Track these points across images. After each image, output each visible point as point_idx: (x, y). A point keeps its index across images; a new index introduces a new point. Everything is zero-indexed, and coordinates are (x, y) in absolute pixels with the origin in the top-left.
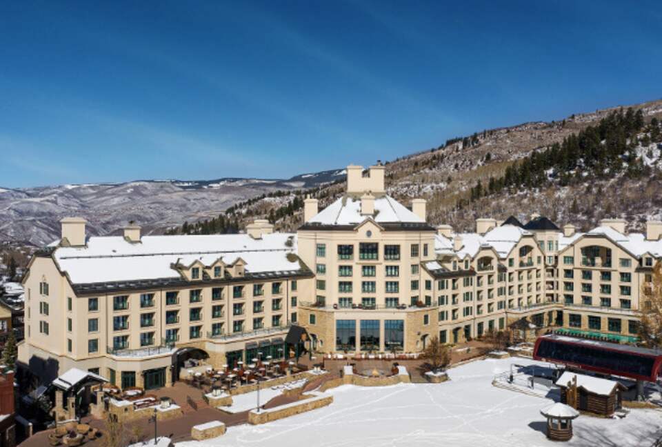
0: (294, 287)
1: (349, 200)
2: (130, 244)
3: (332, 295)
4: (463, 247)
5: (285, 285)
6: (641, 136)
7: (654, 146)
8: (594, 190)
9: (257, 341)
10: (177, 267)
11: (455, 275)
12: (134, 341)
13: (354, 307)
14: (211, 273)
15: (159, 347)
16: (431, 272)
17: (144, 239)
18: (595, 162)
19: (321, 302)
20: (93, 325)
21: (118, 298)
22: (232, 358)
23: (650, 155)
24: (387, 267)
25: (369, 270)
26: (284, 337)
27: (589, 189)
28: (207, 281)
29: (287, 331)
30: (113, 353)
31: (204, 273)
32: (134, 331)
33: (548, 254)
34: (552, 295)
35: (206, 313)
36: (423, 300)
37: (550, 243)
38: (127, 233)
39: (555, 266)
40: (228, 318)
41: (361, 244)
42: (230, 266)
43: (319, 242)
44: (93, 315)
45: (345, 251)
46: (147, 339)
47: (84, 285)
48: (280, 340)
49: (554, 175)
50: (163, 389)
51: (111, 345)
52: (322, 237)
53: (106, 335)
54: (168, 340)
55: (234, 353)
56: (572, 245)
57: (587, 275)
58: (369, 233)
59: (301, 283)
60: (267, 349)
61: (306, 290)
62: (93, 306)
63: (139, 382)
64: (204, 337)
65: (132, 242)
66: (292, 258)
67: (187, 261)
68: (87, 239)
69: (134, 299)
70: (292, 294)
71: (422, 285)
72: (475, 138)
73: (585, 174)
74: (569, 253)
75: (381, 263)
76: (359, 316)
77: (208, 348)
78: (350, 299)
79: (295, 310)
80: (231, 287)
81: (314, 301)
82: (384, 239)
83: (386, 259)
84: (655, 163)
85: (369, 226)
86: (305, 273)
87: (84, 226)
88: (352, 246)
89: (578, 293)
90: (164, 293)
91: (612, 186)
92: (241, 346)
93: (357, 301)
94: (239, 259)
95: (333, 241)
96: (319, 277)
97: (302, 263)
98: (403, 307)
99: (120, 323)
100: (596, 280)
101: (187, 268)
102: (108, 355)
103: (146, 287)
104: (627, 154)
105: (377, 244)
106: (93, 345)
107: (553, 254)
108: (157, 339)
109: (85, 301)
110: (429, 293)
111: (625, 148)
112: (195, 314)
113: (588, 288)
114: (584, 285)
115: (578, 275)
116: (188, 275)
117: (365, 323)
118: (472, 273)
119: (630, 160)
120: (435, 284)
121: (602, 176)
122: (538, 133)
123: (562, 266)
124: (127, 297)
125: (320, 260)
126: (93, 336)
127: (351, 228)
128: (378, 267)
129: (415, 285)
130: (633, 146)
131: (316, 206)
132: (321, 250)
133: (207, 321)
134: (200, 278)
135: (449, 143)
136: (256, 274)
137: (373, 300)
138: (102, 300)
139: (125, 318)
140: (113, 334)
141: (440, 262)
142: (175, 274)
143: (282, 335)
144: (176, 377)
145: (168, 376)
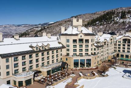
0: (61, 51)
1: (74, 27)
2: (16, 40)
3: (71, 53)
4: (100, 39)
5: (59, 50)
6: (115, 15)
7: (118, 18)
8: (108, 26)
9: (54, 67)
10: (31, 47)
11: (100, 47)
12: (20, 70)
13: (77, 56)
14: (41, 49)
15: (28, 71)
16: (96, 46)
17: (20, 38)
18: (106, 21)
19: (68, 55)
20: (8, 67)
21: (15, 58)
22: (48, 72)
23: (117, 19)
24: (85, 45)
25: (81, 46)
26: (60, 65)
27: (107, 26)
28: (40, 51)
29: (61, 63)
30: (15, 75)
31: (39, 48)
32: (20, 67)
33: (115, 40)
34: (115, 50)
35: (40, 60)
36: (93, 53)
37: (115, 38)
38: (15, 37)
39: (116, 43)
40: (46, 61)
41: (79, 39)
42: (46, 46)
43: (67, 39)
44: (7, 64)
45: (75, 41)
46: (24, 69)
47: (4, 54)
48: (60, 66)
49: (98, 23)
50: (31, 85)
51: (14, 73)
52: (68, 37)
53: (12, 70)
54: (30, 69)
55: (49, 71)
56: (121, 38)
57: (124, 45)
58: (81, 36)
59: (63, 50)
60: (57, 69)
61: (64, 52)
62: (7, 61)
63: (24, 84)
64: (40, 67)
65: (17, 40)
66: (59, 43)
67: (34, 45)
68: (3, 39)
69: (20, 58)
70: (61, 53)
71: (93, 49)
72: (77, 16)
73: (105, 23)
74: (120, 40)
75: (84, 44)
76: (79, 58)
77: (41, 70)
78: (76, 54)
79: (61, 57)
80: (46, 52)
81: (66, 54)
82: (85, 38)
83: (85, 43)
84: (119, 21)
85: (81, 34)
86: (63, 47)
87: (2, 35)
88: (77, 40)
89: (121, 50)
90: (29, 55)
91: (111, 25)
92: (50, 69)
93: (78, 54)
94: (48, 44)
95: (72, 38)
96: (67, 48)
97: (62, 44)
98: (90, 55)
99: (16, 65)
100: (126, 47)
101: (34, 47)
102: (13, 76)
103: (23, 54)
104: (113, 19)
105: (83, 39)
106: (8, 73)
107: (116, 40)
108: (27, 69)
109: (5, 59)
110: (95, 51)
111: (112, 18)
112: (37, 60)
113: (124, 48)
114: (123, 48)
115: (122, 45)
116: (35, 49)
117: (81, 60)
118: (103, 46)
119: (113, 20)
120: (97, 49)
121: (108, 24)
122: (90, 15)
123: (118, 43)
124: (18, 57)
125: (68, 44)
126: (8, 70)
127: (77, 35)
128: (83, 45)
129: (92, 49)
130: (114, 18)
131: (64, 29)
132: (68, 41)
133: (40, 62)
134: (38, 50)
135: (72, 17)
136: (52, 48)
137: (82, 54)
138: (10, 59)
139: (17, 64)
140: (14, 69)
141: (96, 43)
142: (31, 49)
143: (60, 64)
144: (34, 81)
145: (32, 81)
